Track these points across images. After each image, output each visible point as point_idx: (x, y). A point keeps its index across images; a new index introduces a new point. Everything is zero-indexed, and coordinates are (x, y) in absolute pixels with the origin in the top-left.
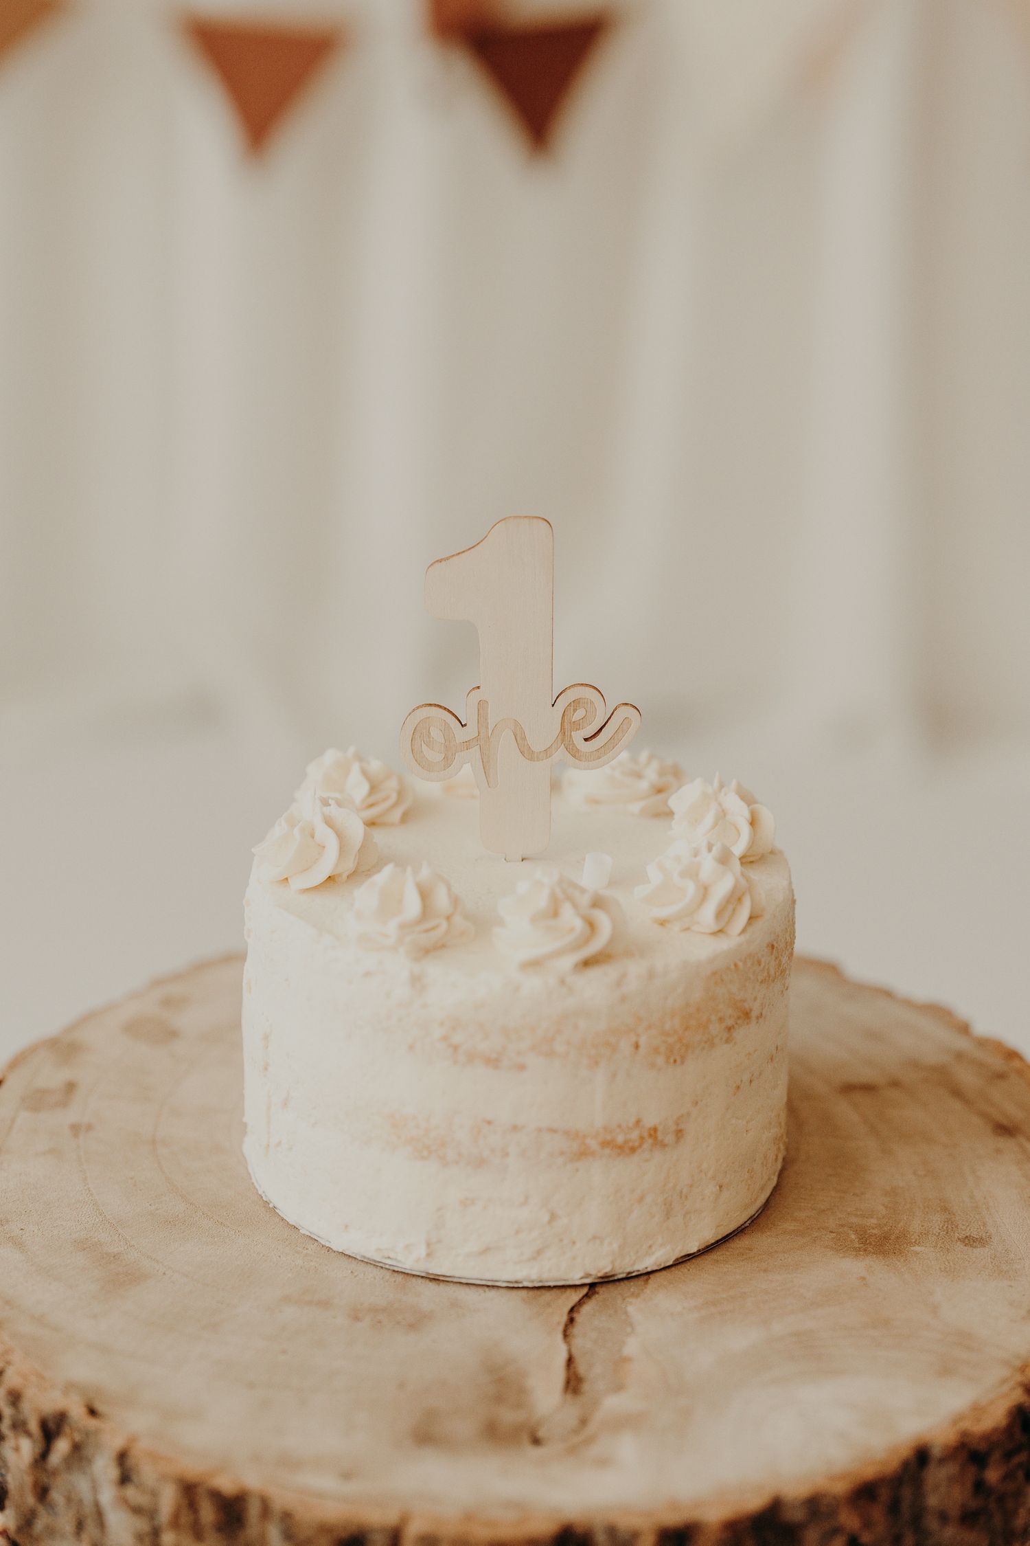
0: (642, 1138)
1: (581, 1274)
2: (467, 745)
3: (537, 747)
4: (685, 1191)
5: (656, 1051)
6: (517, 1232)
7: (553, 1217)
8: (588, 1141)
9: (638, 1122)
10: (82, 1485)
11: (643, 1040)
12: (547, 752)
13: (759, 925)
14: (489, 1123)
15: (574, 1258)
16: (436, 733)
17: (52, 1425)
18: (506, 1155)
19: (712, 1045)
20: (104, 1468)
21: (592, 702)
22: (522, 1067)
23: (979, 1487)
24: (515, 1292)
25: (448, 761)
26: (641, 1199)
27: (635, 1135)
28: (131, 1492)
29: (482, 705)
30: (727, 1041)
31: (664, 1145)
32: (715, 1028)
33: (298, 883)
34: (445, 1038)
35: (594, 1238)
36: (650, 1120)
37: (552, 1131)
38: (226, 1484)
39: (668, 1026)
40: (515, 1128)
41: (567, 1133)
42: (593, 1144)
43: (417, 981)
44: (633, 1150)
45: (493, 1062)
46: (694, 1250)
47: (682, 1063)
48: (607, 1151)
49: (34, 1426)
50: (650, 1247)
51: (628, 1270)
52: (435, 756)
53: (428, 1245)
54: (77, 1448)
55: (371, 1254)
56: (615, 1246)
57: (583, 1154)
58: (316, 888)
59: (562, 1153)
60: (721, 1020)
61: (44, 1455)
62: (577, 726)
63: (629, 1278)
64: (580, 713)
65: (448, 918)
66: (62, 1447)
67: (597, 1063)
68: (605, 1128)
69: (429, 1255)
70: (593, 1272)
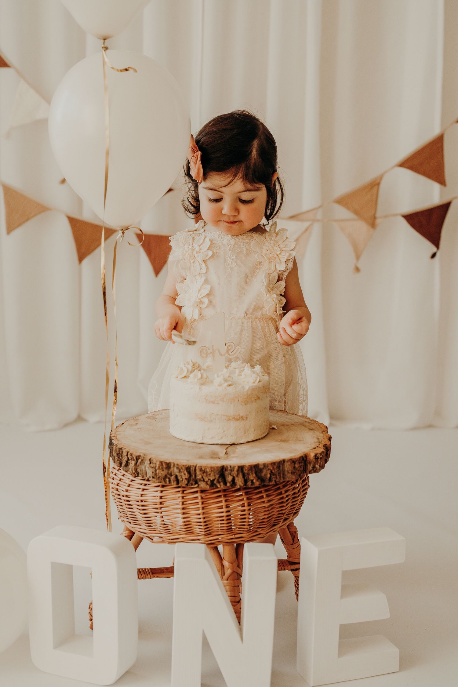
0: (240, 418)
1: (229, 442)
2: (210, 353)
3: (222, 354)
4: (248, 429)
5: (242, 401)
6: (218, 434)
7: (224, 431)
8: (230, 418)
9: (239, 415)
10: (143, 467)
11: (239, 400)
12: (224, 355)
13: (261, 383)
14: (213, 414)
15: (228, 439)
16: (204, 351)
17: (138, 458)
18: (216, 420)
19: (252, 402)
20: (147, 462)
21: (232, 346)
22: (218, 404)
23: (294, 467)
24: (217, 446)
25: (206, 356)
26: (240, 429)
27: (238, 417)
28: (152, 465)
29: (213, 346)
30: (255, 402)
31: (244, 420)
32: (253, 399)
33: (179, 377)
34: (205, 398)
35: (231, 436)
36: (241, 415)
37: (224, 415)
38: (168, 462)
39: (244, 397)
40: (217, 415)
41: (226, 416)
42: (231, 418)
43: (200, 388)
44: (238, 420)
45: (213, 403)
46: (250, 441)
47: (247, 404)
48: (234, 420)
49: (135, 458)
50: (242, 439)
51: (238, 442)
52: (204, 355)
53: (202, 437)
54: (142, 460)
55: (192, 440)
56: (235, 438)
57: (229, 420)
58: (182, 378)
59: (226, 419)
60: (254, 398)
61: (136, 463)
62: (229, 350)
63: (238, 444)
64: (230, 348)
65: (206, 379)
66: (140, 460)
67: (231, 403)
68: (233, 415)
69: (202, 439)
70: (231, 442)
